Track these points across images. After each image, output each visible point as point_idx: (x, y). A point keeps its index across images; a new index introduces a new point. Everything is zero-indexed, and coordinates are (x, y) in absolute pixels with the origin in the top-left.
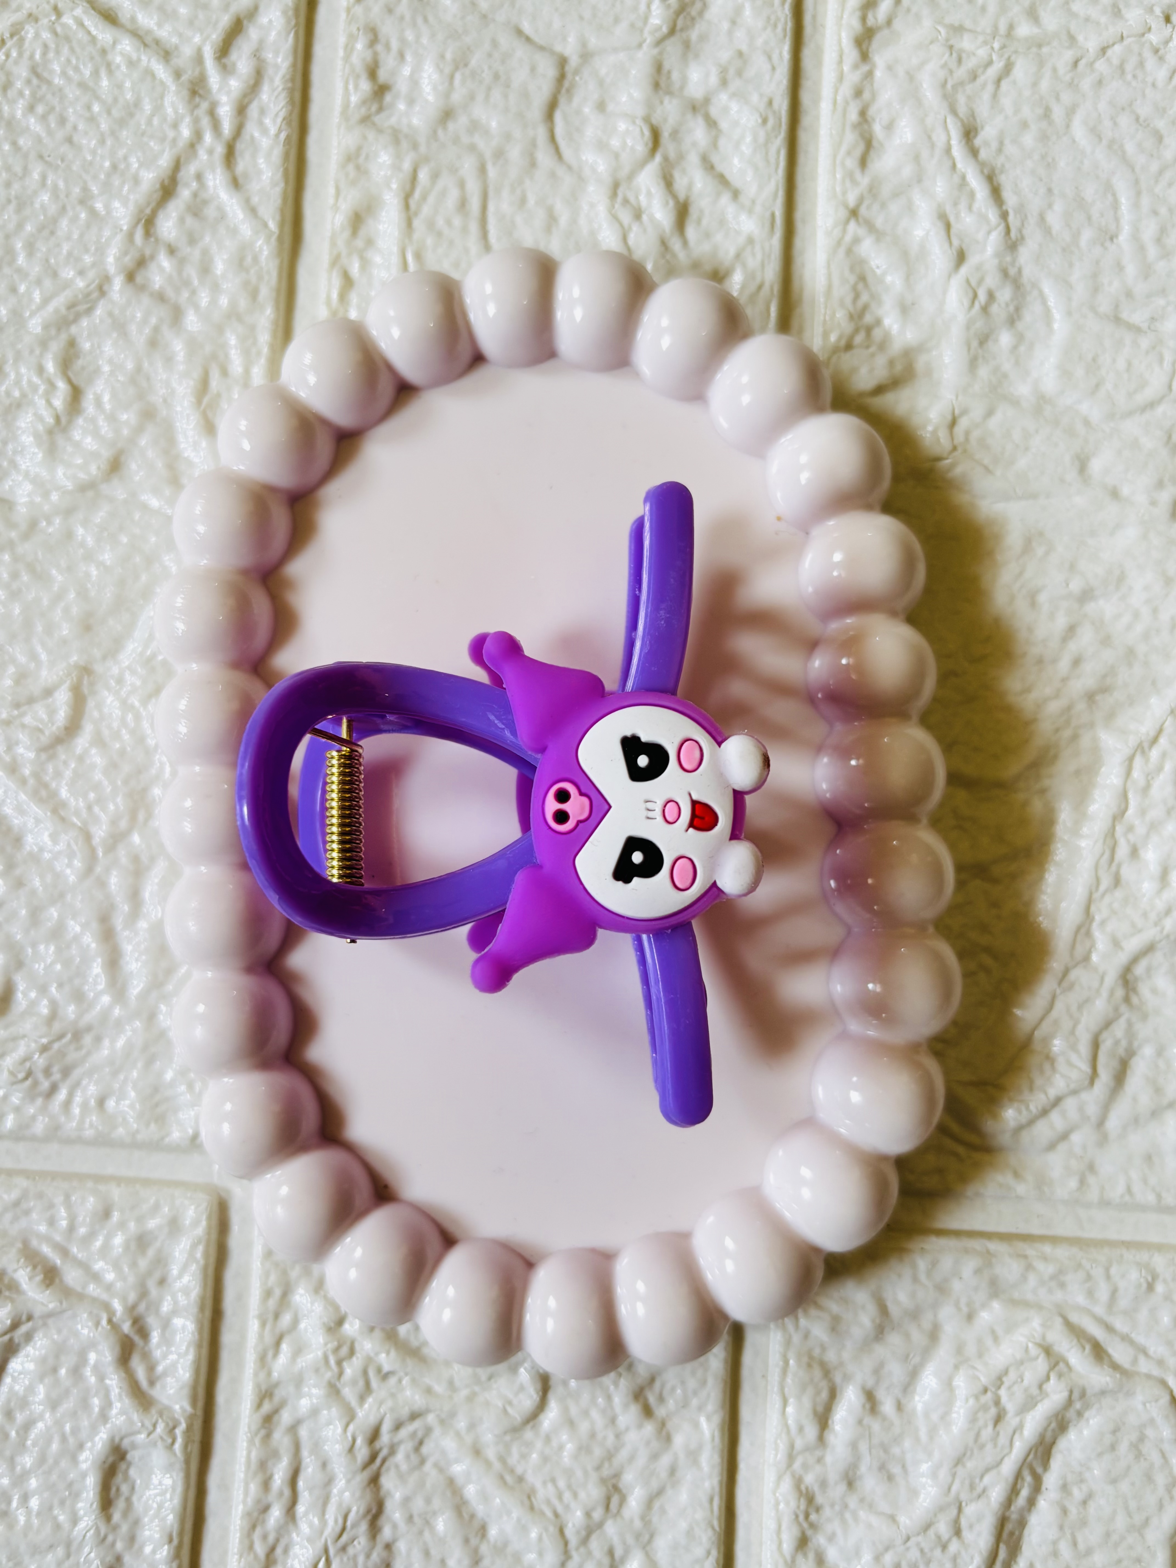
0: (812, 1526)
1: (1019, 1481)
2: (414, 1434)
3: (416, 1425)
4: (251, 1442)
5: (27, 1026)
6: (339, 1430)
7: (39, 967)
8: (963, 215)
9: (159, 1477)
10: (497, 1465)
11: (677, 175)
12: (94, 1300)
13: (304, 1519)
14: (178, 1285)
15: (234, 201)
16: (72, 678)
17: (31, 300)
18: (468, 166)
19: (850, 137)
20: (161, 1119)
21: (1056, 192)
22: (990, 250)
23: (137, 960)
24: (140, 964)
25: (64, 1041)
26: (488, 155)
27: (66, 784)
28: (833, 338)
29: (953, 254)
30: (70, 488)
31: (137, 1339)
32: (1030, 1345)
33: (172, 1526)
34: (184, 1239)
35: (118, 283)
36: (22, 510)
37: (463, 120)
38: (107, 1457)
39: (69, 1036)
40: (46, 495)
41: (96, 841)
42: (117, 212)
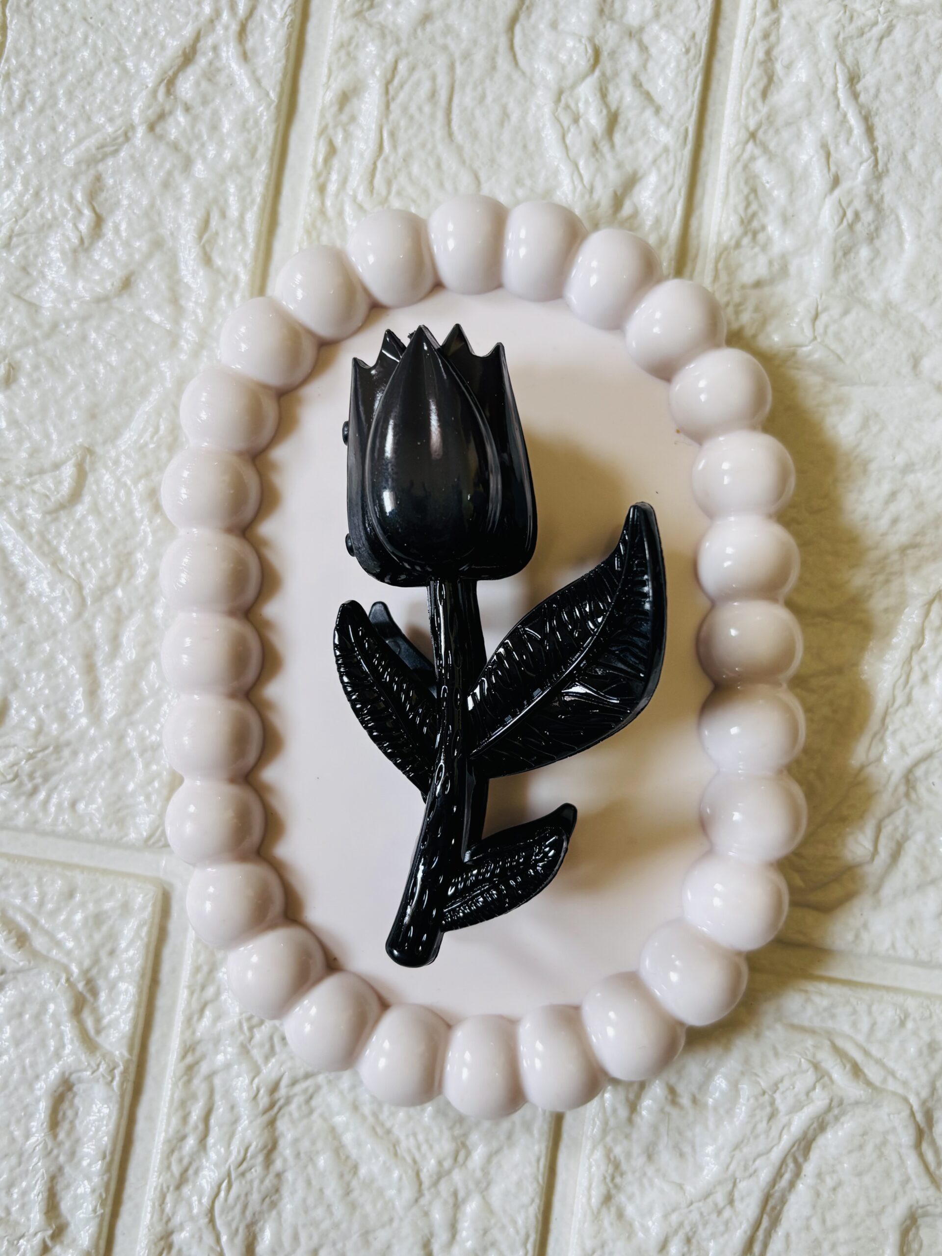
0: (616, 1186)
1: (784, 1166)
2: (306, 1090)
3: (309, 1082)
4: (175, 1085)
5: (17, 737)
6: (247, 1081)
7: (31, 690)
8: (841, 146)
9: (98, 1106)
10: (371, 1119)
11: (611, 88)
12: (56, 962)
13: (213, 1149)
14: (125, 956)
15: (242, 71)
16: (77, 456)
17: (67, 138)
18: (440, 63)
19: (756, 72)
20: (121, 823)
21: (918, 135)
22: (860, 178)
23: (112, 691)
24: (114, 695)
25: (47, 752)
26: (457, 55)
27: (65, 543)
28: (726, 237)
29: (830, 177)
30: (88, 299)
31: (88, 996)
32: (803, 1060)
33: (106, 1145)
34: (133, 920)
35: (141, 131)
36: (46, 314)
37: (439, 24)
38: (58, 1088)
39: (51, 748)
40: (68, 302)
41: (86, 591)
42: (144, 71)
